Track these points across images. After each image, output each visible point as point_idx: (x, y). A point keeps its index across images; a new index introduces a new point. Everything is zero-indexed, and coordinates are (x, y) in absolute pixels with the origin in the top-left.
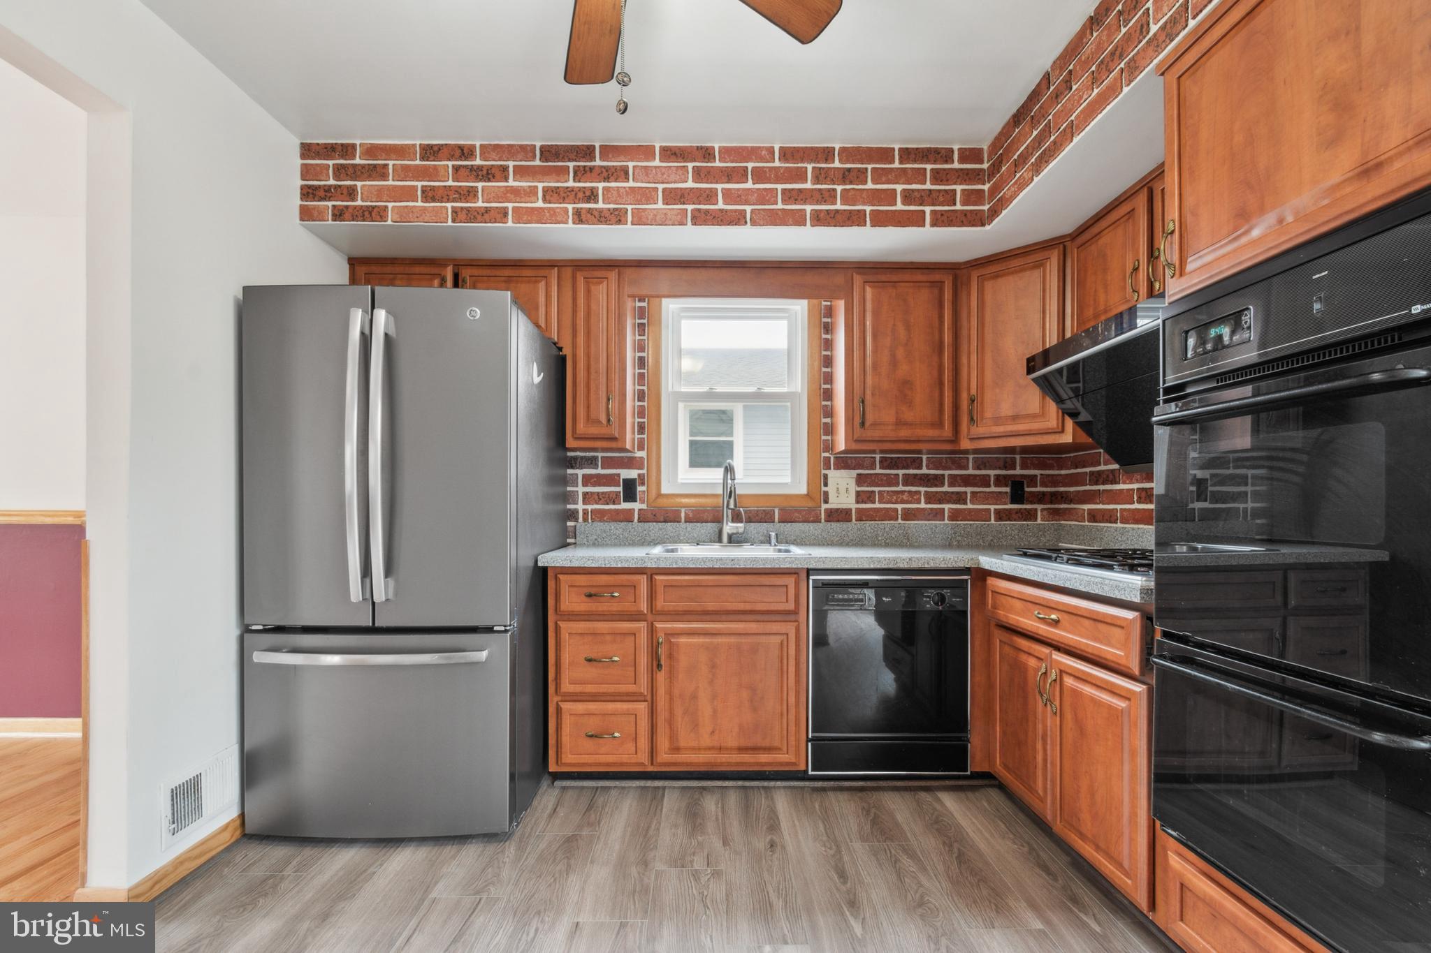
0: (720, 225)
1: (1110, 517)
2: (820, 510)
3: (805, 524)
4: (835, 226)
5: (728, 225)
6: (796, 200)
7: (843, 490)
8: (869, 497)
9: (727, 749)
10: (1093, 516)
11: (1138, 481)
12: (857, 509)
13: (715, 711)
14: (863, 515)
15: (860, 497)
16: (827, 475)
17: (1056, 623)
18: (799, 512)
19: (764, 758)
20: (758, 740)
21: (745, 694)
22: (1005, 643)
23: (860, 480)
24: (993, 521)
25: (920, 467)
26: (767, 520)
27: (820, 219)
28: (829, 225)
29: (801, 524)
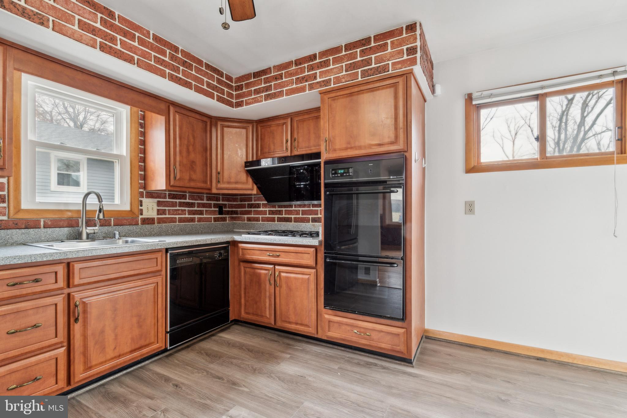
0: (119, 59)
1: (257, 220)
2: (139, 219)
3: (131, 226)
4: (179, 85)
5: (124, 60)
6: (162, 64)
7: (150, 209)
8: (163, 212)
9: (123, 354)
10: (249, 219)
11: (269, 208)
12: (158, 218)
13: (116, 336)
14: (160, 221)
15: (159, 212)
16: (142, 201)
17: (278, 256)
18: (127, 220)
19: (145, 351)
20: (143, 343)
21: (135, 320)
22: (246, 267)
23: (159, 204)
24: (213, 222)
25: (186, 199)
26: (107, 225)
27: (173, 79)
28: (177, 83)
29: (128, 226)
